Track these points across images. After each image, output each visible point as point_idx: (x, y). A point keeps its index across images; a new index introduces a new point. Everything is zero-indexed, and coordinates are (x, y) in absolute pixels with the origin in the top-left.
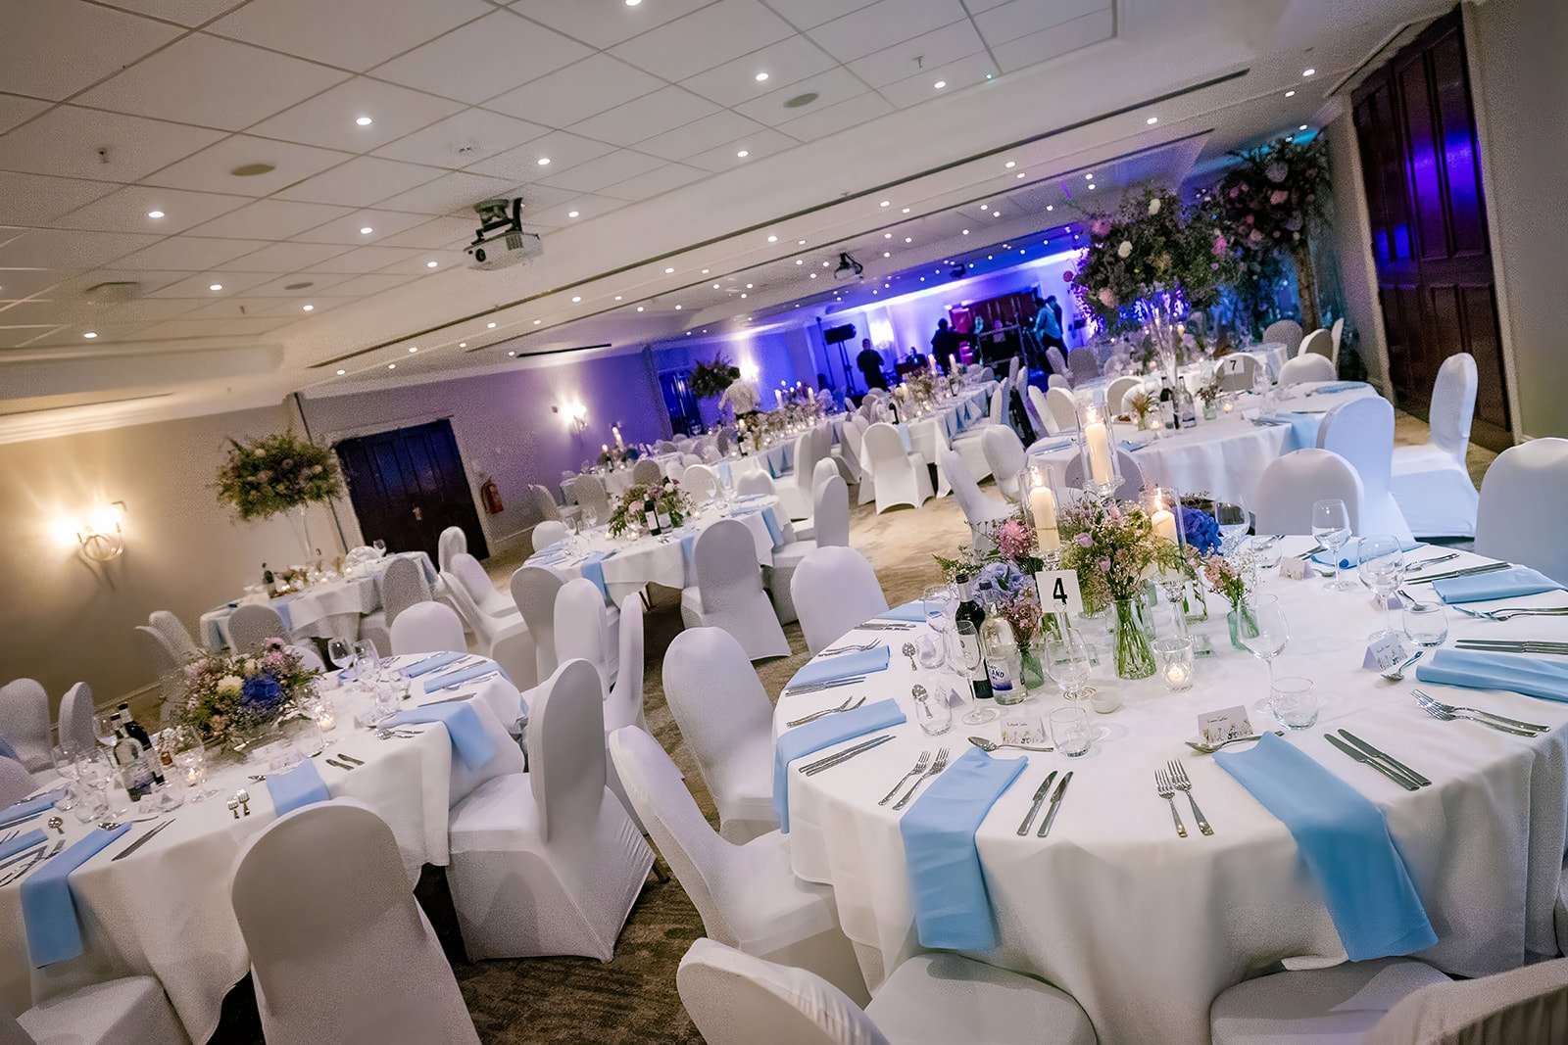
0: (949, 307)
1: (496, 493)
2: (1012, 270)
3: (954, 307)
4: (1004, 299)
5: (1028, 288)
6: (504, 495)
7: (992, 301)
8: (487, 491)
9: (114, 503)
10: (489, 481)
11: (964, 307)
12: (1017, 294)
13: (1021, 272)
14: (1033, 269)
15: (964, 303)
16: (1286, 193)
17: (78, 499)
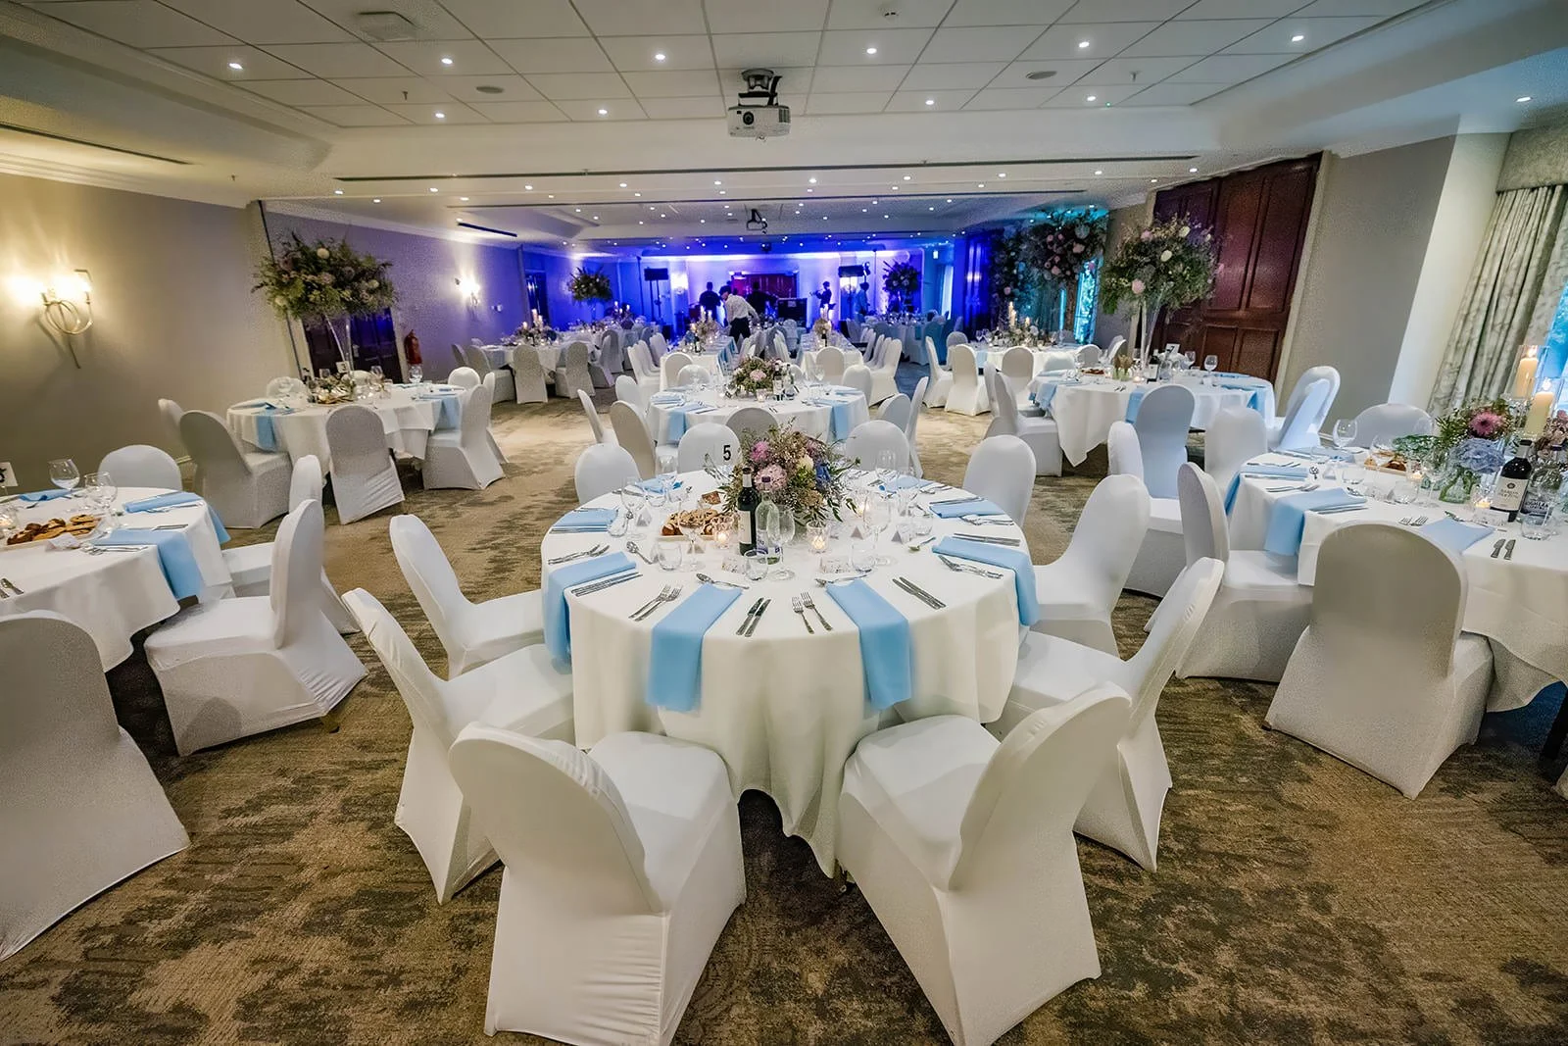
0: (732, 273)
1: (417, 345)
2: (782, 256)
3: (736, 274)
4: (773, 277)
5: (790, 272)
6: (422, 350)
7: (763, 276)
8: (408, 341)
9: (78, 271)
10: (411, 333)
11: (743, 276)
12: (782, 275)
13: (787, 259)
14: (795, 259)
15: (744, 273)
16: (1083, 247)
17: (38, 258)
